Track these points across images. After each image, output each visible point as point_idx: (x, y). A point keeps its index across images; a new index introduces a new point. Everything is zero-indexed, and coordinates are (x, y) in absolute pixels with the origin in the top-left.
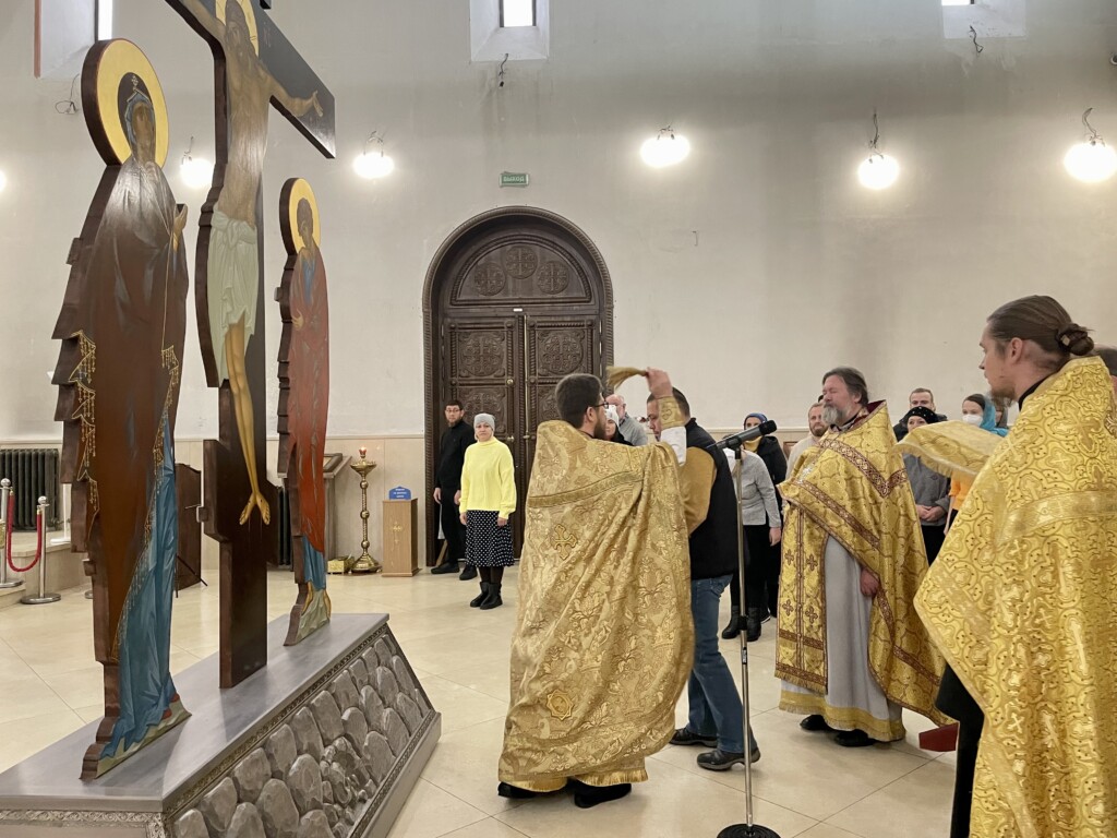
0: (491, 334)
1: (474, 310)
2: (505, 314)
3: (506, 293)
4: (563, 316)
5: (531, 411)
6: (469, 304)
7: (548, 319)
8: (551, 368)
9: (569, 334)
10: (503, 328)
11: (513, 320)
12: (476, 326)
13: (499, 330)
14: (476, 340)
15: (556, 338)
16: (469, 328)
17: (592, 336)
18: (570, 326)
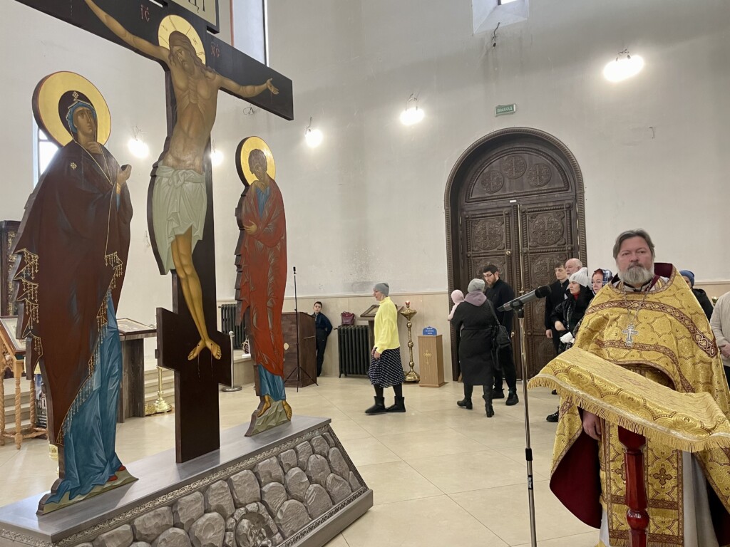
0: (494, 219)
1: (482, 205)
2: (503, 205)
3: (505, 190)
5: (525, 274)
6: (478, 200)
7: (536, 206)
8: (539, 242)
9: (552, 216)
10: (502, 215)
11: (509, 209)
12: (483, 215)
13: (500, 217)
14: (484, 225)
15: (542, 219)
16: (478, 217)
17: (570, 215)
18: (553, 210)
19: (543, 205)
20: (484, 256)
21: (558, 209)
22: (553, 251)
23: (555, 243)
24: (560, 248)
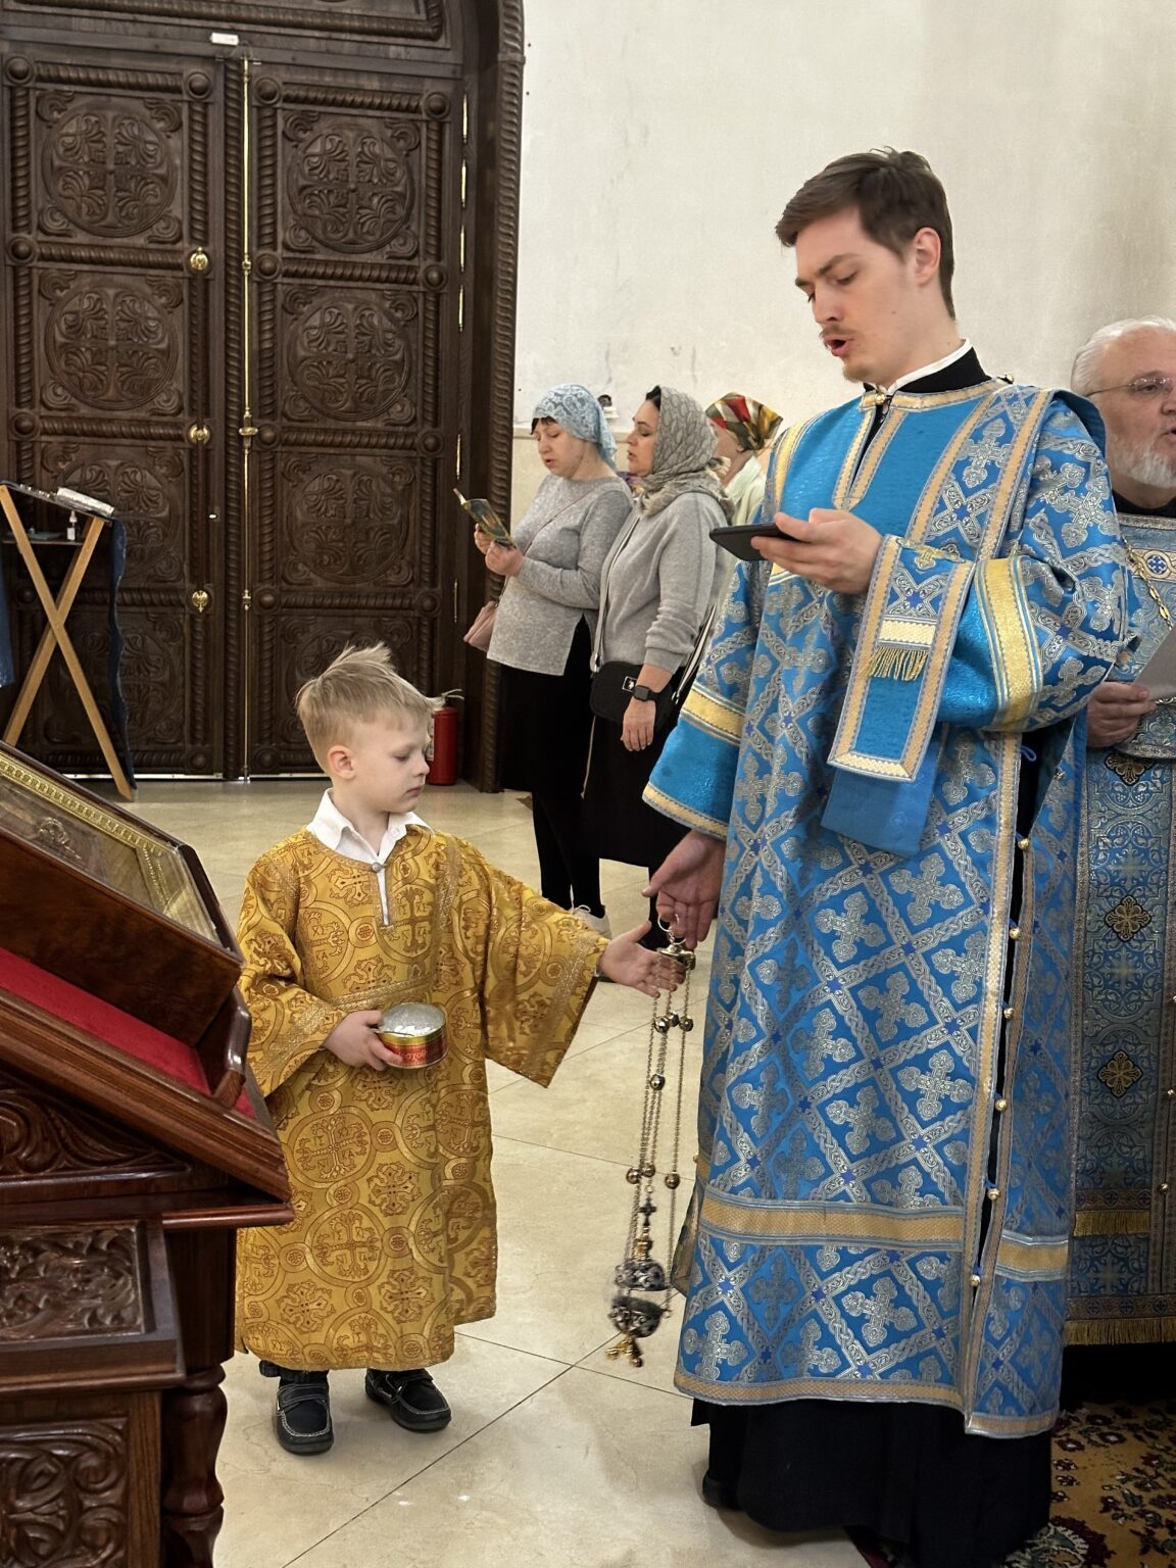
0: (139, 105)
2: (183, 48)
4: (357, 72)
5: (259, 356)
7: (315, 78)
8: (319, 233)
9: (374, 131)
10: (177, 90)
11: (208, 69)
12: (93, 76)
13: (167, 97)
14: (94, 119)
15: (337, 139)
16: (69, 81)
17: (440, 142)
18: (380, 107)
19: (341, 81)
20: (91, 261)
21: (397, 109)
22: (369, 279)
23: (379, 246)
24: (400, 268)
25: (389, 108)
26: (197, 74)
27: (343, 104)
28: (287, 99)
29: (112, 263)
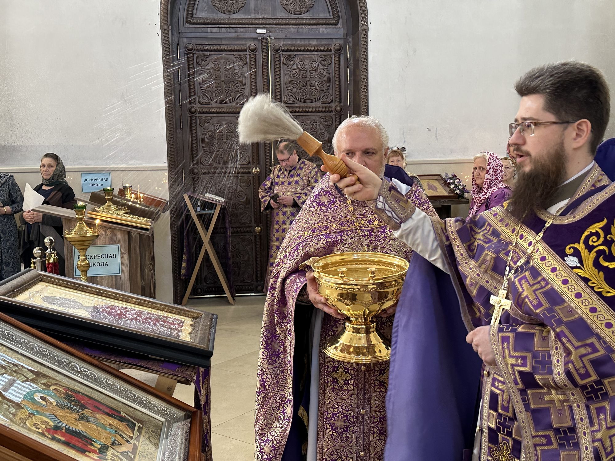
0: (232, 56)
1: (213, 32)
2: (247, 35)
3: (248, 11)
4: (309, 39)
6: (207, 22)
7: (294, 42)
8: (297, 96)
9: (315, 59)
10: (246, 51)
11: (256, 42)
12: (216, 48)
13: (242, 53)
14: (216, 63)
15: (302, 63)
16: (208, 50)
17: (339, 61)
18: (317, 51)
19: (303, 43)
20: (217, 113)
21: (323, 50)
22: (315, 112)
23: (318, 100)
24: (326, 107)
25: (320, 51)
26: (252, 44)
27: (304, 50)
28: (284, 51)
29: (224, 113)
